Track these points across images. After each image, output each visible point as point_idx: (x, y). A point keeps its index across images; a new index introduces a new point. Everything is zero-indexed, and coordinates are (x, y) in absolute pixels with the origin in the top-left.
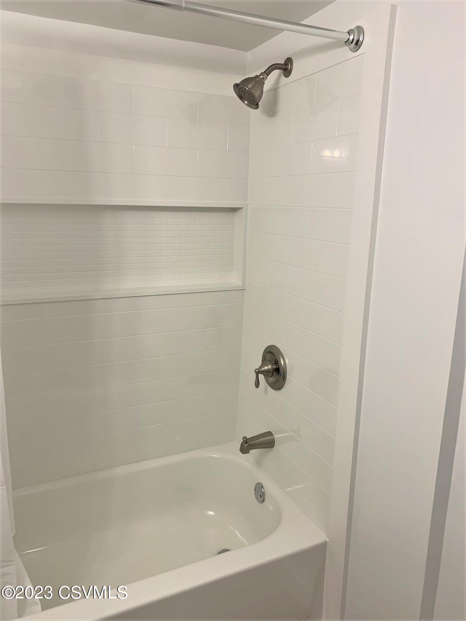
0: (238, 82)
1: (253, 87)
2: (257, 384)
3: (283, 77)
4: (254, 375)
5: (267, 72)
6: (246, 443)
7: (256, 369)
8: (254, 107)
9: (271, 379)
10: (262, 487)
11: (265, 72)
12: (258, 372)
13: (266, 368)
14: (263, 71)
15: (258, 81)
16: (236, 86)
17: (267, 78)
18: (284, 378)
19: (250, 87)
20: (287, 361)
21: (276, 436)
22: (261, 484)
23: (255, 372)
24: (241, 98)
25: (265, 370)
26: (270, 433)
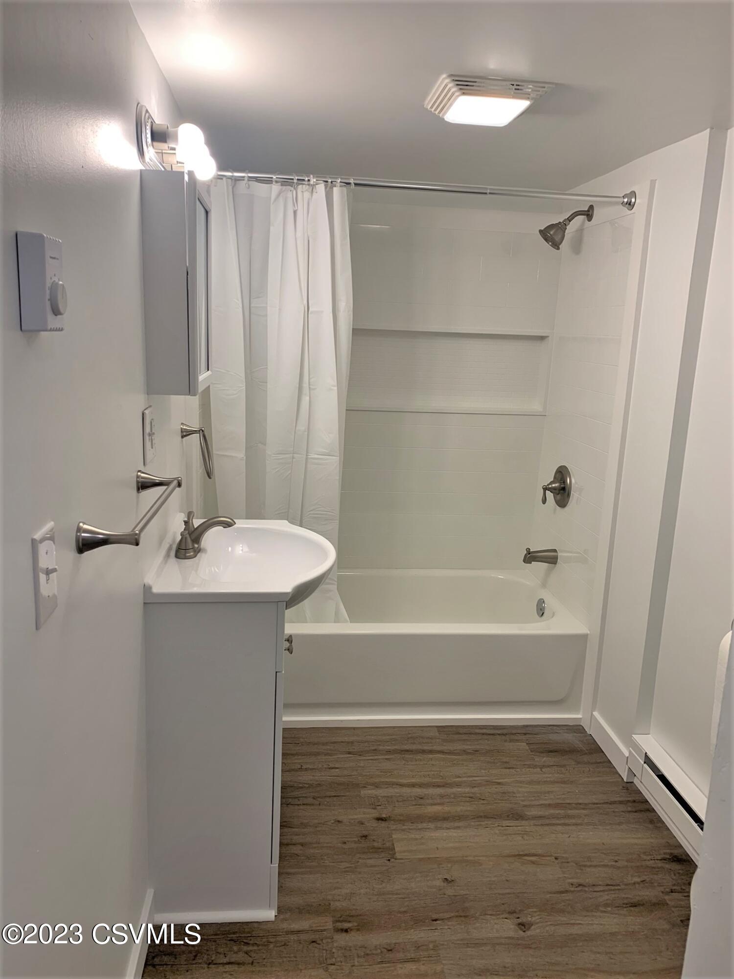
0: (542, 229)
1: (554, 233)
2: (544, 501)
3: (587, 221)
4: (542, 491)
5: (569, 219)
6: (529, 554)
7: (545, 486)
8: (556, 247)
9: (559, 497)
10: (544, 602)
11: (568, 218)
12: (545, 489)
13: (554, 485)
14: (566, 218)
15: (561, 227)
16: (541, 231)
17: (569, 224)
18: (569, 495)
19: (552, 233)
20: (573, 481)
21: (560, 554)
22: (543, 600)
23: (543, 488)
24: (546, 240)
25: (552, 487)
26: (555, 551)
